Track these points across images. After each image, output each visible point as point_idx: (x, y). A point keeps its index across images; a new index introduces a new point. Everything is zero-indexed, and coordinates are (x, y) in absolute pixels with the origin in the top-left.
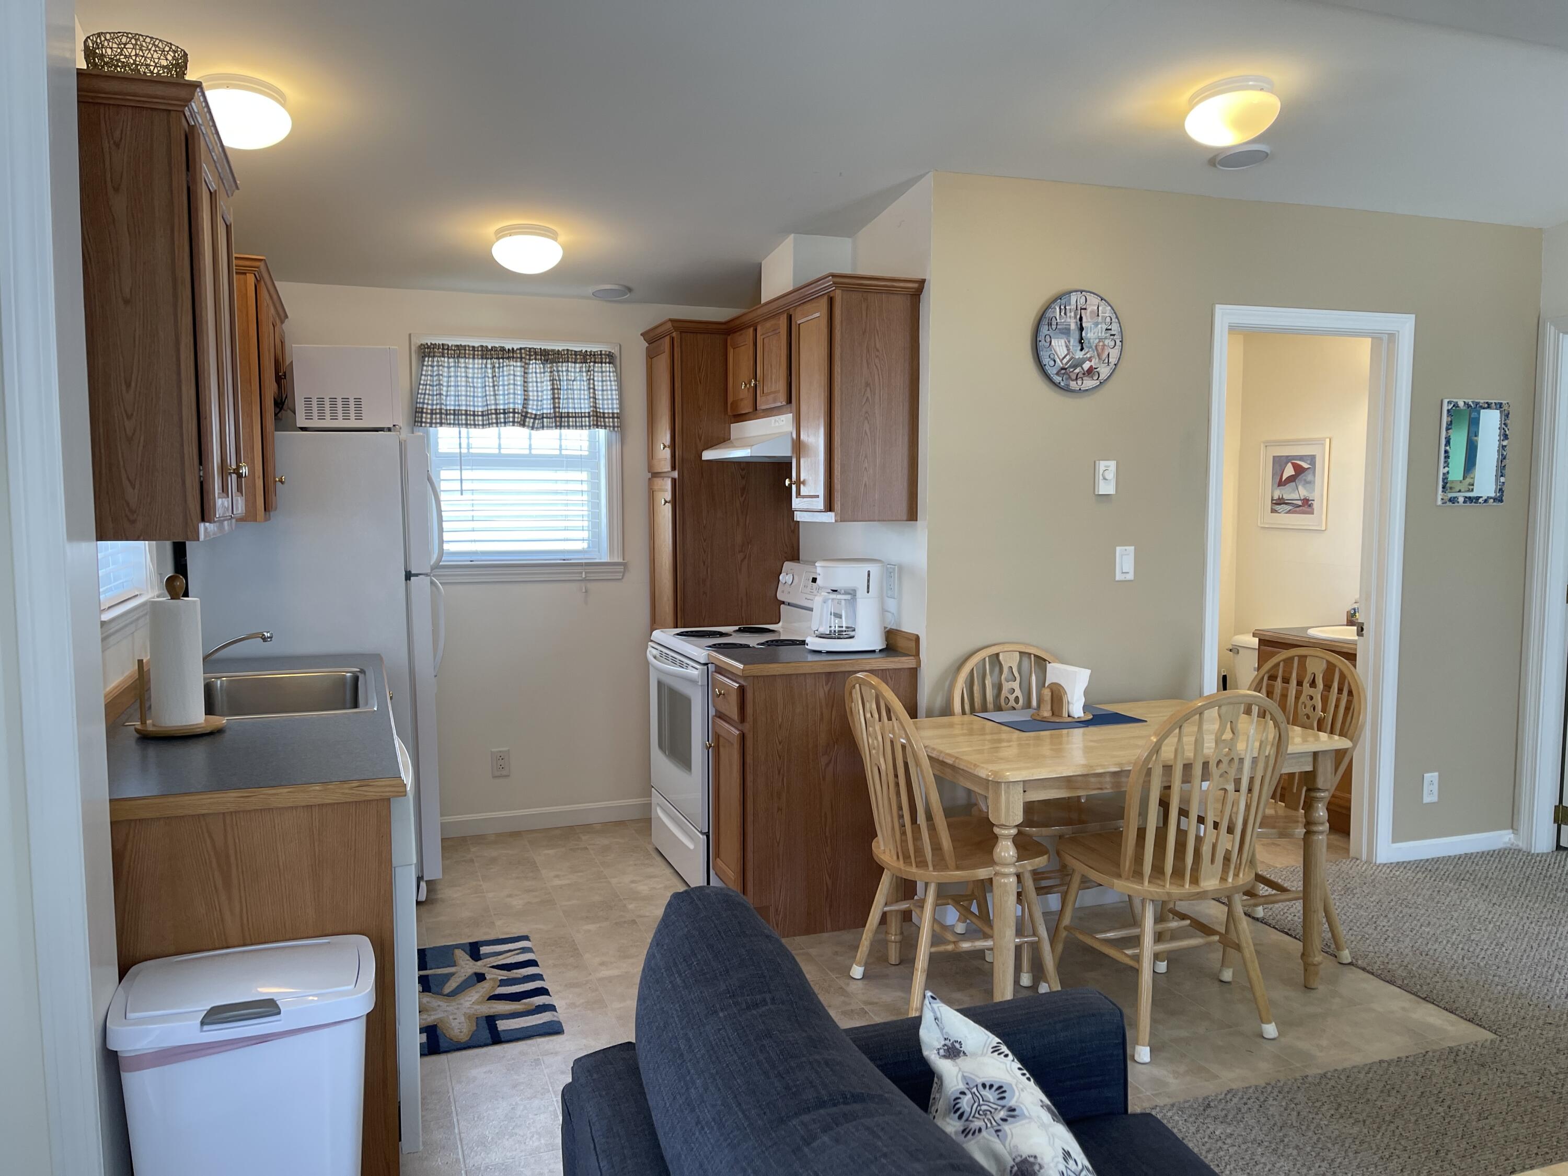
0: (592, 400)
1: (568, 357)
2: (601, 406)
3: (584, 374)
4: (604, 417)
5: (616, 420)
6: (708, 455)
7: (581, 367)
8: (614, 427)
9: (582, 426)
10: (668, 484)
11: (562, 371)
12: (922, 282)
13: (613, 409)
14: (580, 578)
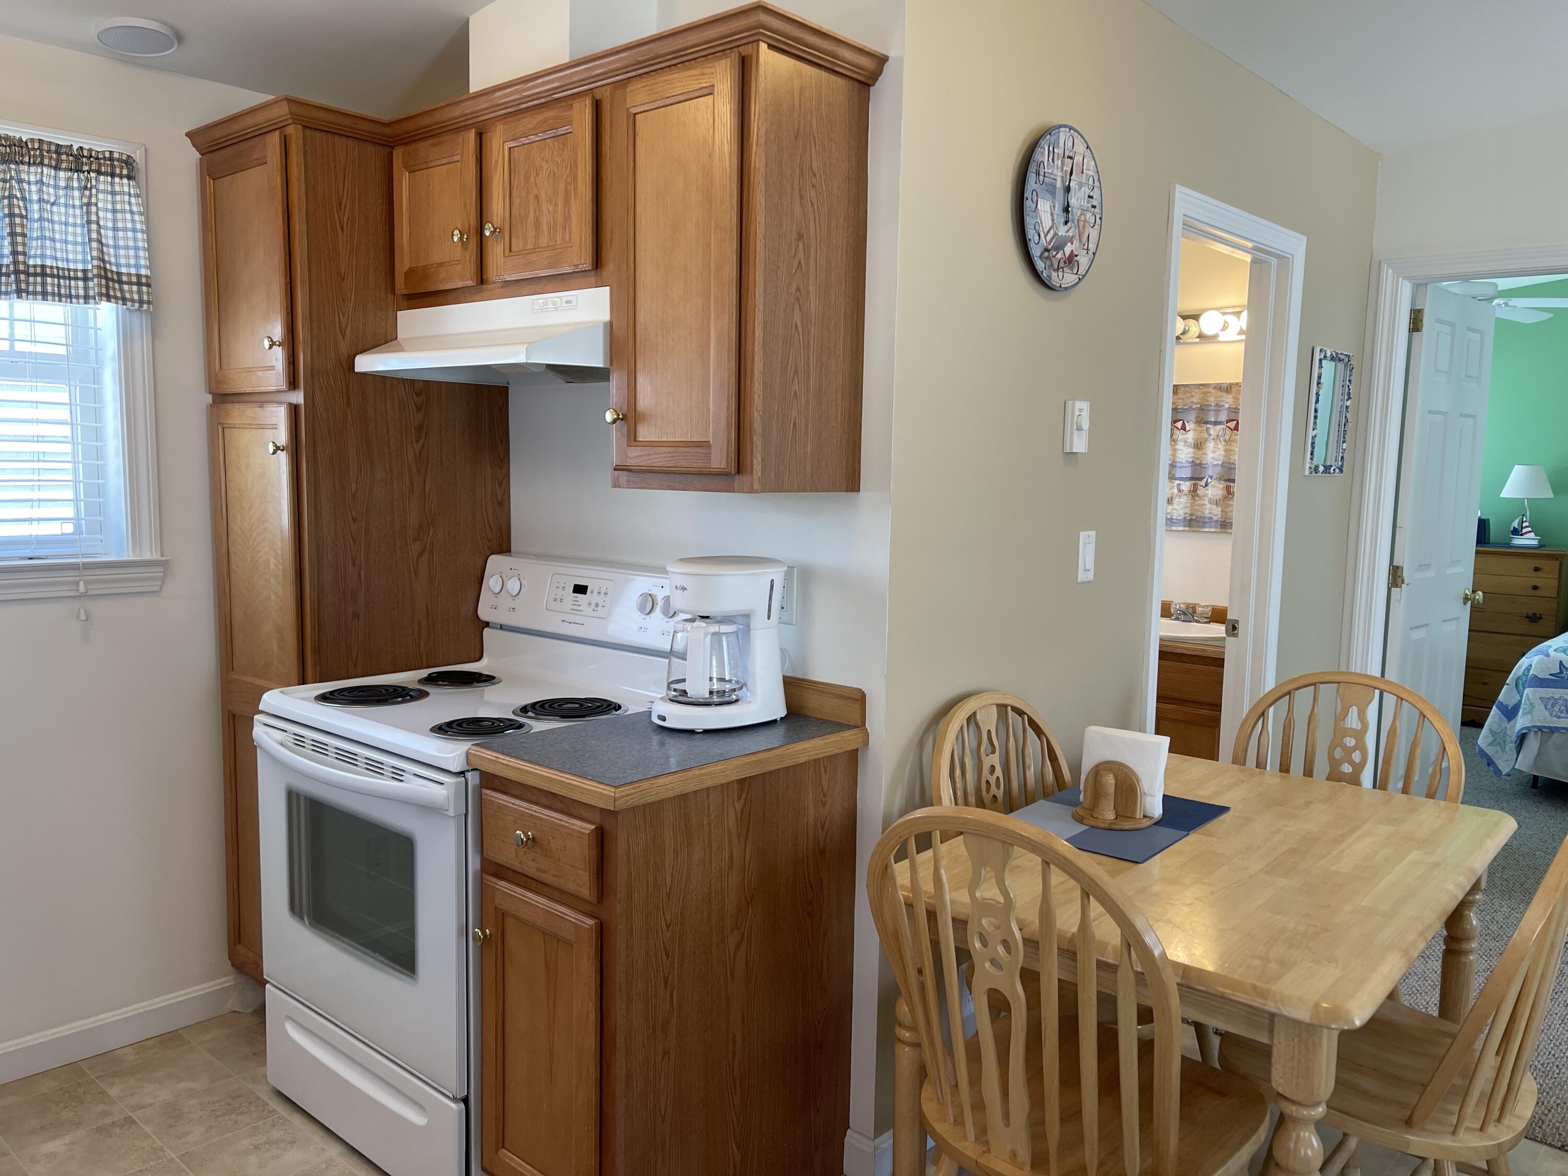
0: (94, 245)
1: (42, 156)
2: (113, 260)
3: (76, 193)
4: (120, 282)
5: (145, 289)
6: (366, 363)
7: (70, 179)
8: (141, 302)
9: (70, 296)
10: (279, 416)
11: (29, 183)
12: (882, 60)
13: (137, 266)
14: (73, 594)
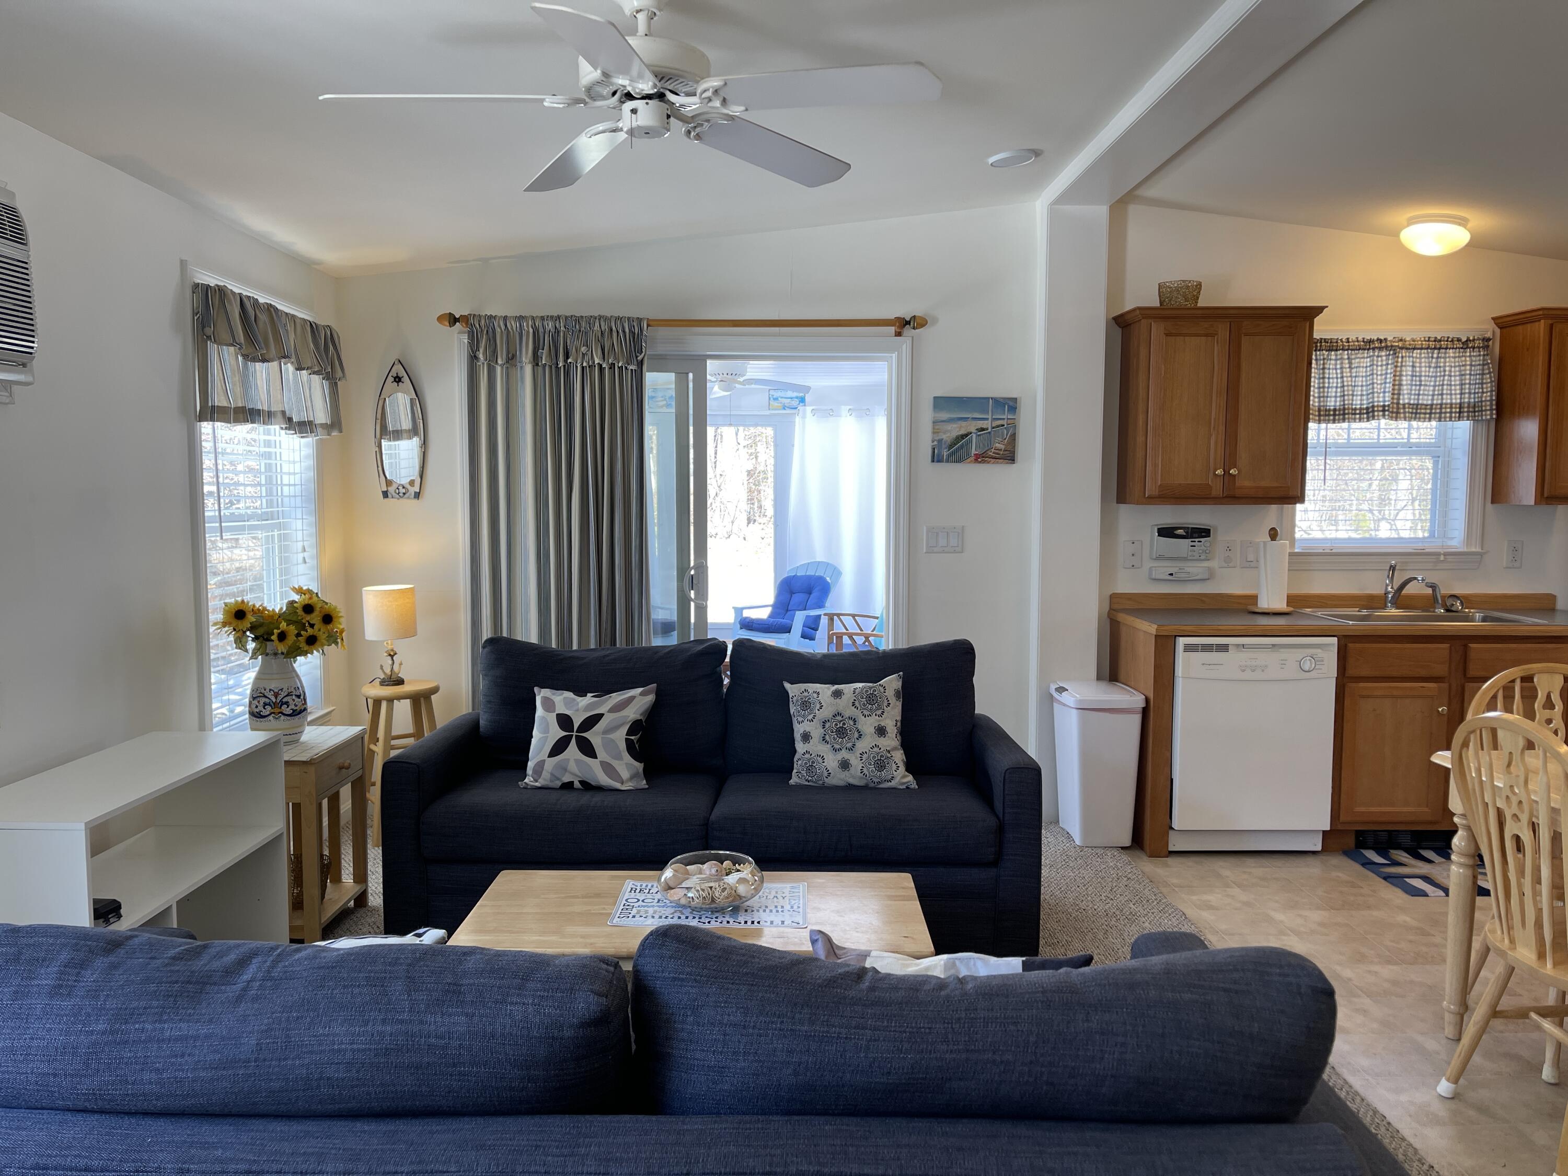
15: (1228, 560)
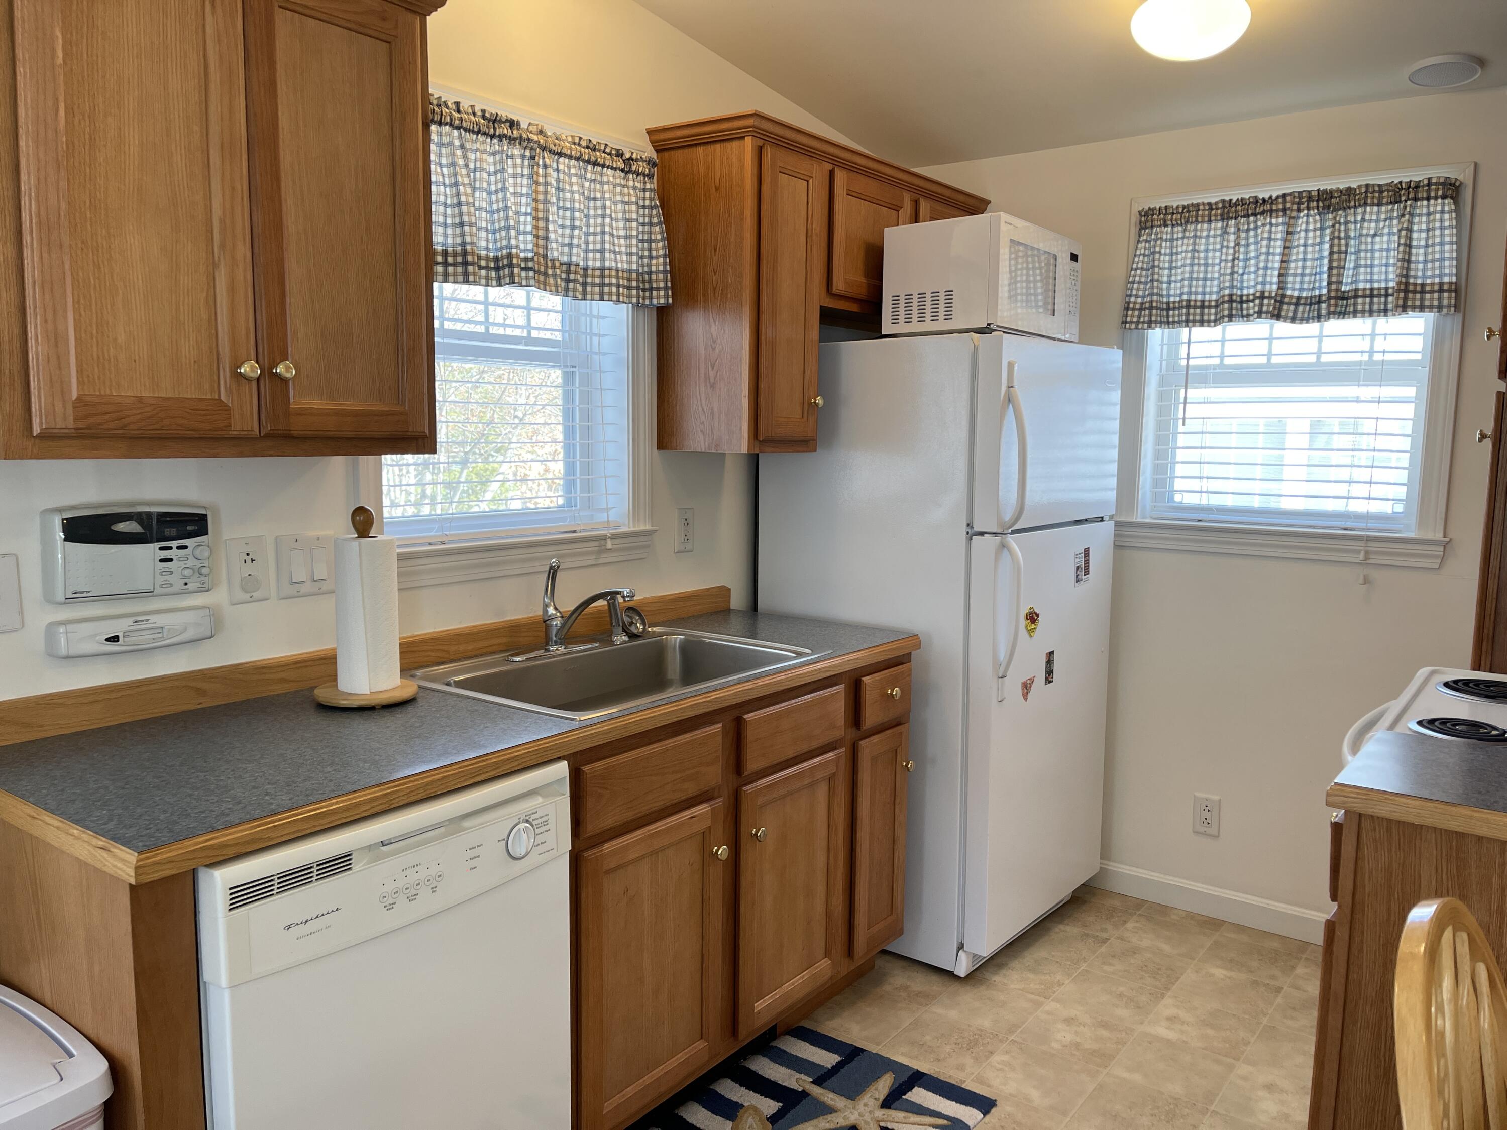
0: (1403, 265)
1: (1366, 198)
2: (1419, 274)
4: (1424, 293)
5: (1447, 294)
7: (1390, 211)
8: (1442, 307)
10: (1492, 402)
11: (1354, 223)
13: (1441, 276)
14: (1357, 561)
15: (250, 584)
